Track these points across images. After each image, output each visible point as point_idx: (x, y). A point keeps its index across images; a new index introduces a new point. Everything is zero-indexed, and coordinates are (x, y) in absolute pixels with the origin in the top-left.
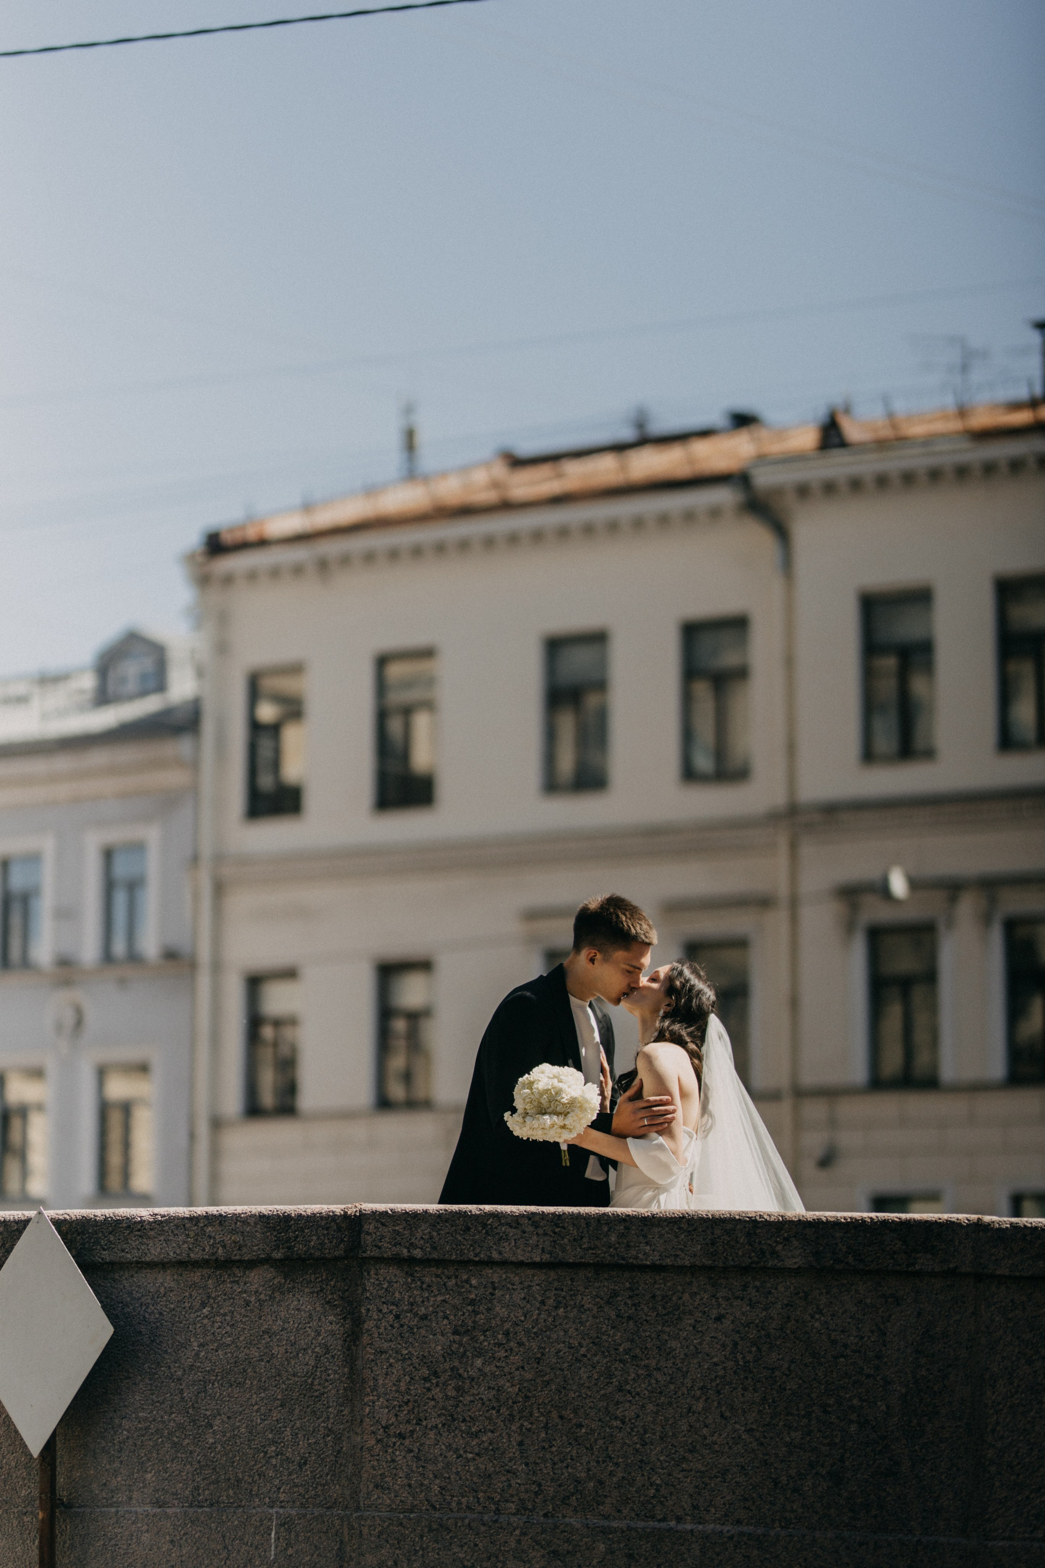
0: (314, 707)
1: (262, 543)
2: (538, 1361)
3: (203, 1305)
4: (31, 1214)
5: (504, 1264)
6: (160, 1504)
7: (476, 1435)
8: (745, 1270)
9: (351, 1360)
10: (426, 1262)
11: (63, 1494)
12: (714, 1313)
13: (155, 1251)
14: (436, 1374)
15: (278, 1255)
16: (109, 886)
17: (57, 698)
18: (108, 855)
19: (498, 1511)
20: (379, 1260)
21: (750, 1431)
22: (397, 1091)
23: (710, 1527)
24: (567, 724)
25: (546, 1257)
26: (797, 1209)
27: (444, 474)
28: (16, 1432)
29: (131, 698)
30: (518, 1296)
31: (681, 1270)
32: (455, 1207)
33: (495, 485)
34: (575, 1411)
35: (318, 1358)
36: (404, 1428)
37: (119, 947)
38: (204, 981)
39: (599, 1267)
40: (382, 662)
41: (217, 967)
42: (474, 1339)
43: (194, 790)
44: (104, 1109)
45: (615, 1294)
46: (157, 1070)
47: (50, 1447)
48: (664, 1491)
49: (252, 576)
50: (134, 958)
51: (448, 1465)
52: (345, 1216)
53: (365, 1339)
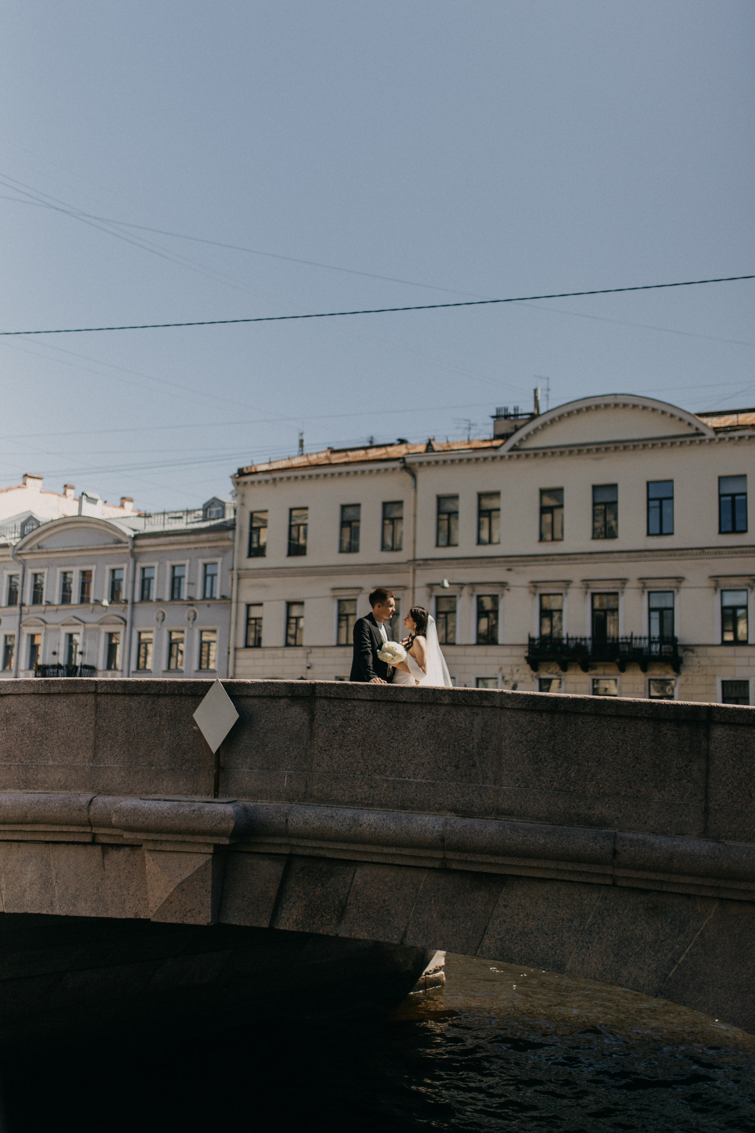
0: (269, 524)
1: (256, 473)
2: (368, 729)
3: (266, 709)
4: (215, 680)
5: (358, 699)
6: (251, 769)
7: (348, 751)
8: (431, 704)
9: (311, 727)
10: (335, 698)
11: (222, 765)
12: (422, 716)
13: (252, 692)
14: (337, 732)
15: (290, 695)
16: (205, 576)
17: (191, 518)
18: (205, 565)
19: (354, 774)
20: (321, 697)
21: (431, 752)
22: (291, 641)
23: (418, 780)
24: (347, 531)
25: (371, 698)
26: (450, 686)
27: (311, 454)
28: (208, 745)
29: (214, 519)
30: (362, 710)
31: (412, 703)
32: (354, 683)
33: (327, 458)
34: (379, 744)
35: (301, 726)
36: (326, 748)
37: (208, 595)
38: (234, 606)
39: (387, 701)
40: (291, 510)
41: (237, 602)
42: (349, 722)
43: (233, 547)
44: (202, 643)
45: (391, 710)
46: (218, 632)
47: (218, 751)
48: (405, 769)
49: (253, 483)
50: (212, 598)
51: (340, 760)
52: (311, 684)
53: (315, 721)
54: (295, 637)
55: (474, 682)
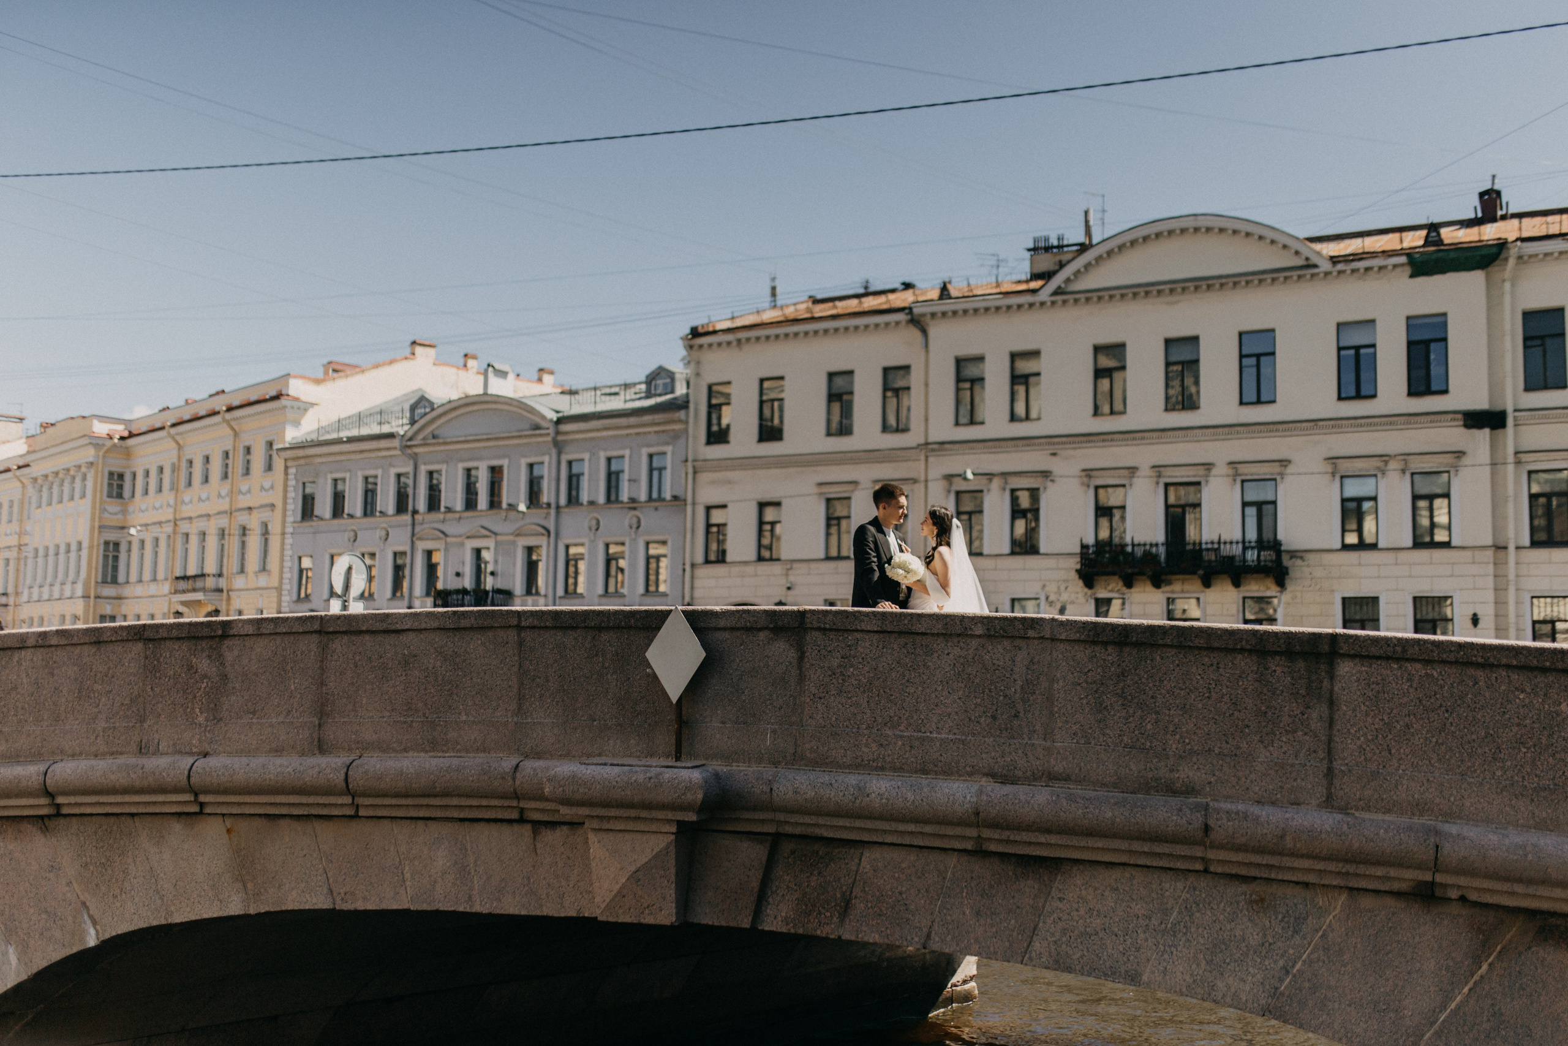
0: (733, 400)
1: (715, 332)
2: (875, 669)
3: (741, 645)
4: (673, 608)
5: (862, 631)
6: (723, 723)
7: (850, 698)
8: (959, 635)
9: (800, 668)
10: (831, 630)
11: (685, 718)
12: (946, 652)
13: (722, 623)
14: (834, 674)
15: (771, 626)
16: (651, 470)
17: (630, 394)
18: (651, 456)
19: (858, 728)
20: (812, 629)
21: (960, 698)
22: (766, 554)
23: (943, 736)
24: (836, 407)
25: (879, 629)
27: (787, 306)
28: (666, 693)
29: (660, 395)
30: (867, 644)
31: (933, 635)
33: (808, 310)
34: (890, 689)
35: (787, 667)
36: (822, 695)
37: (655, 495)
38: (689, 509)
39: (901, 633)
40: (762, 381)
41: (694, 504)
42: (850, 660)
43: (686, 431)
44: (648, 558)
45: (907, 644)
46: (669, 543)
47: (680, 700)
48: (925, 721)
49: (710, 345)
50: (661, 499)
51: (839, 710)
52: (799, 611)
53: (806, 660)
54: (770, 548)
55: (1008, 604)
